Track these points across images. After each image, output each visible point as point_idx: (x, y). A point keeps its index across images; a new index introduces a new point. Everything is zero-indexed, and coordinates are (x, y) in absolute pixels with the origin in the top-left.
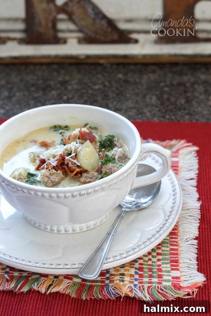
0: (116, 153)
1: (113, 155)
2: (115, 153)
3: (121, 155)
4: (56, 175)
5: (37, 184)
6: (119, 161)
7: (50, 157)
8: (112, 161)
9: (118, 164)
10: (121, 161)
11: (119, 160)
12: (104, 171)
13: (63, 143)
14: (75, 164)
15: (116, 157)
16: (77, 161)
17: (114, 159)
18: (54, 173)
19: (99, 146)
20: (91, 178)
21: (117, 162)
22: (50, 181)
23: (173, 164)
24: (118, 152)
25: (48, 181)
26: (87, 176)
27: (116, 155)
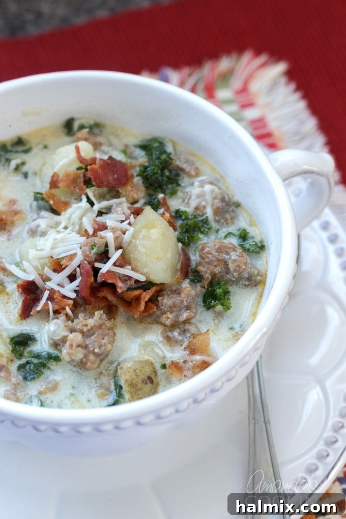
0: (204, 203)
1: (197, 208)
2: (200, 203)
3: (218, 203)
4: (100, 331)
5: (52, 367)
6: (218, 221)
7: (43, 269)
8: (202, 226)
9: (220, 232)
10: (222, 221)
11: (217, 218)
12: (206, 272)
13: (47, 207)
14: (130, 278)
15: (209, 212)
16: (133, 269)
17: (206, 222)
18: (91, 328)
19: (144, 189)
20: (188, 308)
21: (214, 225)
22: (92, 357)
23: (255, 129)
24: (209, 197)
25: (86, 356)
26: (174, 306)
27: (204, 207)
